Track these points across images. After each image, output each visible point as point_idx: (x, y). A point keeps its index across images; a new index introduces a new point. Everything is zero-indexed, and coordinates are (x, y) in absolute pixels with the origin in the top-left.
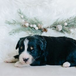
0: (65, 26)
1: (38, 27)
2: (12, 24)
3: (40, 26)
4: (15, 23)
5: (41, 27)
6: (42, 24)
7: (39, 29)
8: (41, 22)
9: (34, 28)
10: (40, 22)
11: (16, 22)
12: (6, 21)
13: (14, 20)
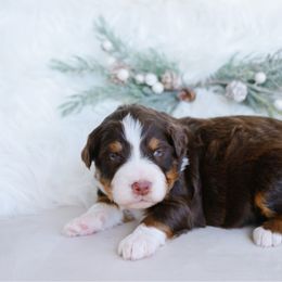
0: (258, 85)
1: (164, 84)
2: (73, 70)
3: (169, 80)
4: (82, 68)
5: (171, 83)
6: (177, 72)
7: (165, 90)
8: (174, 64)
9: (150, 87)
10: (170, 66)
11: (86, 63)
12: (53, 60)
13: (79, 59)
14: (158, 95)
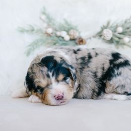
3: (72, 34)
6: (77, 30)
7: (71, 40)
8: (76, 27)
9: (63, 38)
14: (67, 41)
